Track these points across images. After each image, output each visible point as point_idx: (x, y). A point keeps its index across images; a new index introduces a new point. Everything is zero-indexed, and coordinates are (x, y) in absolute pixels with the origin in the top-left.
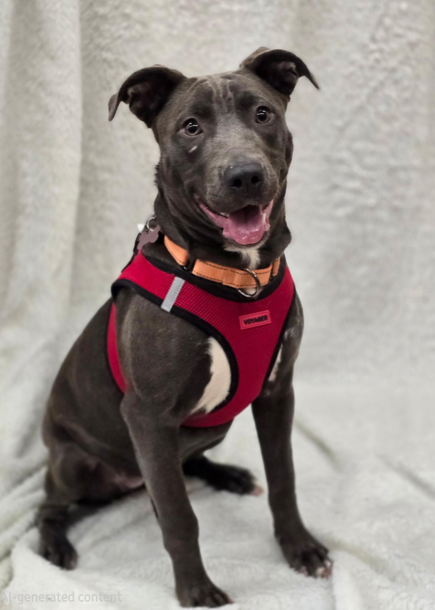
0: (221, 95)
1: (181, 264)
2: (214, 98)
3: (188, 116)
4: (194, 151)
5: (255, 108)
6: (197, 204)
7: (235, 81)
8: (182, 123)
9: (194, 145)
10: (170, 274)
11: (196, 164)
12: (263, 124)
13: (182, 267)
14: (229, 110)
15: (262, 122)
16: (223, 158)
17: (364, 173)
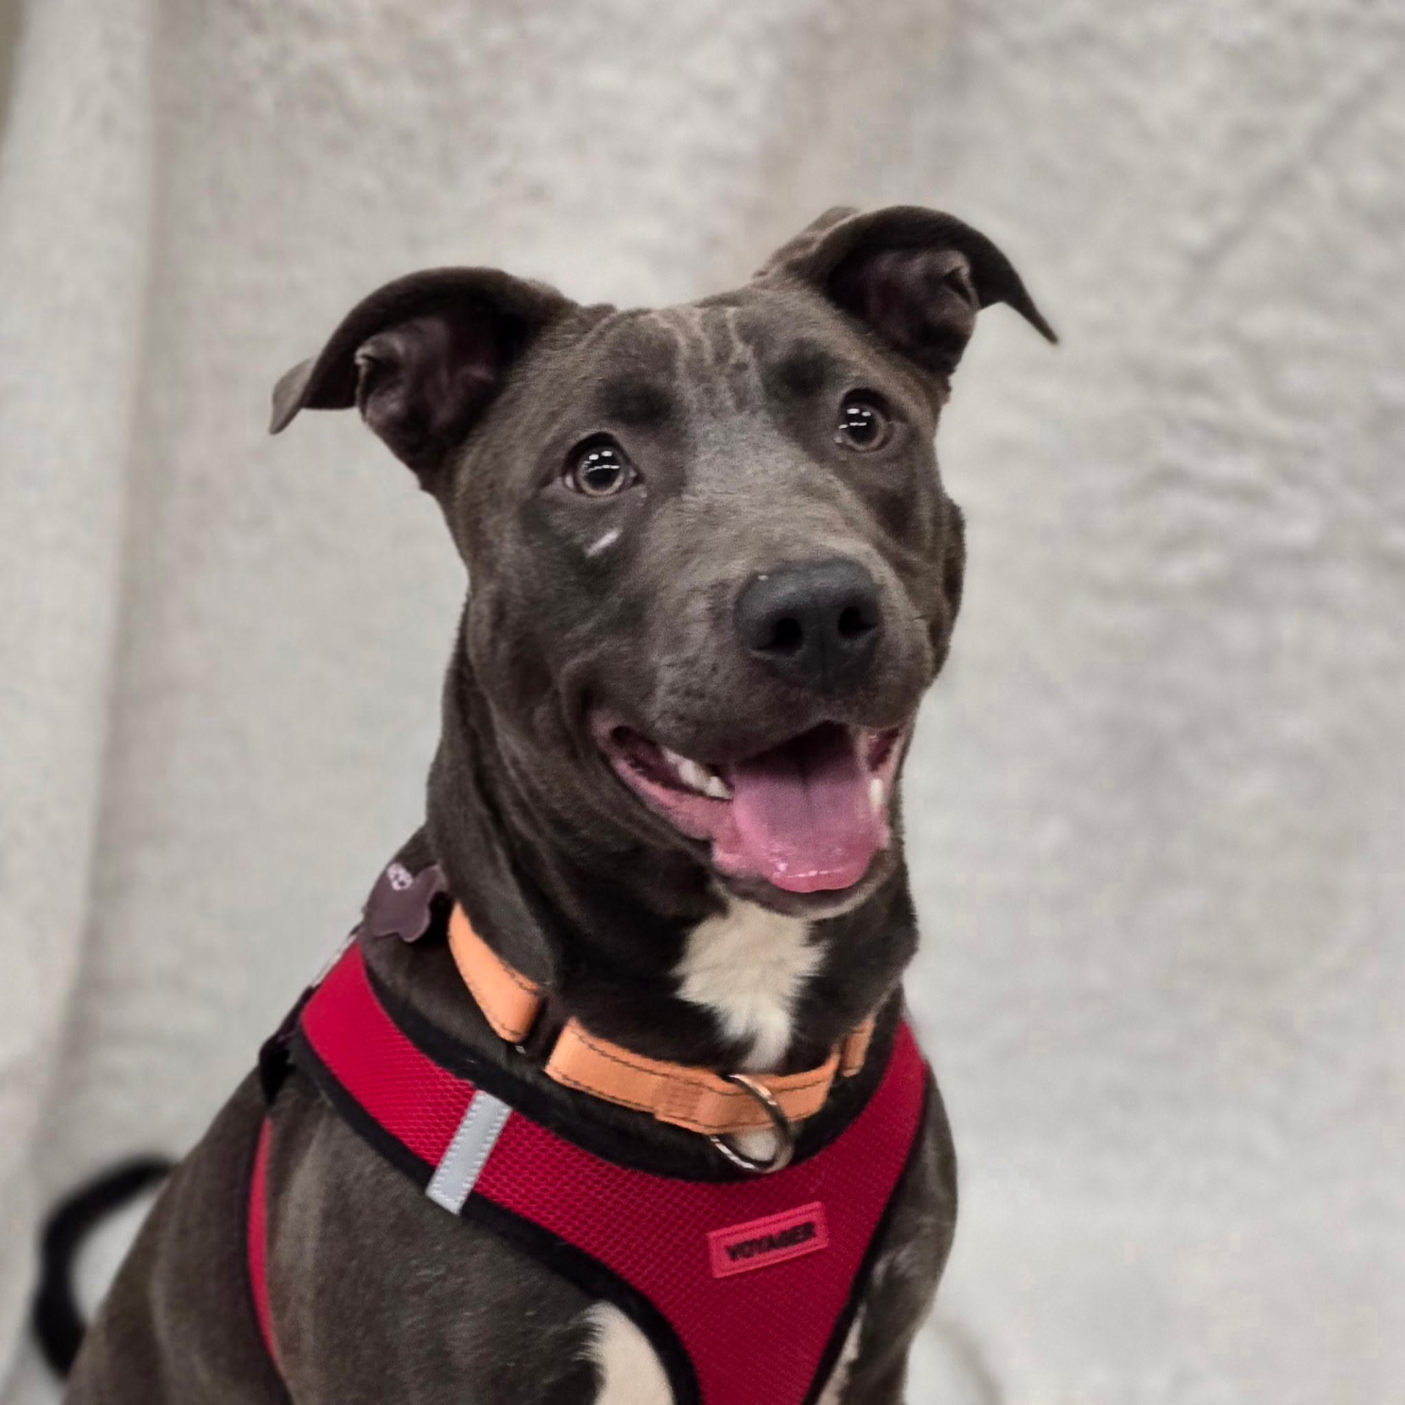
0: (709, 358)
1: (505, 1035)
2: (680, 365)
3: (584, 428)
4: (608, 551)
5: (836, 397)
6: (605, 760)
7: (757, 309)
8: (561, 455)
9: (609, 526)
10: (458, 1075)
11: (615, 600)
12: (866, 455)
13: (510, 1046)
14: (741, 404)
15: (861, 447)
16: (729, 557)
17: (1282, 427)
